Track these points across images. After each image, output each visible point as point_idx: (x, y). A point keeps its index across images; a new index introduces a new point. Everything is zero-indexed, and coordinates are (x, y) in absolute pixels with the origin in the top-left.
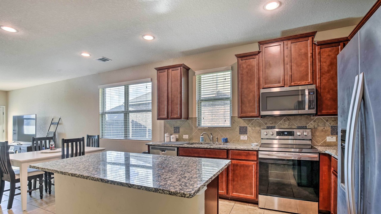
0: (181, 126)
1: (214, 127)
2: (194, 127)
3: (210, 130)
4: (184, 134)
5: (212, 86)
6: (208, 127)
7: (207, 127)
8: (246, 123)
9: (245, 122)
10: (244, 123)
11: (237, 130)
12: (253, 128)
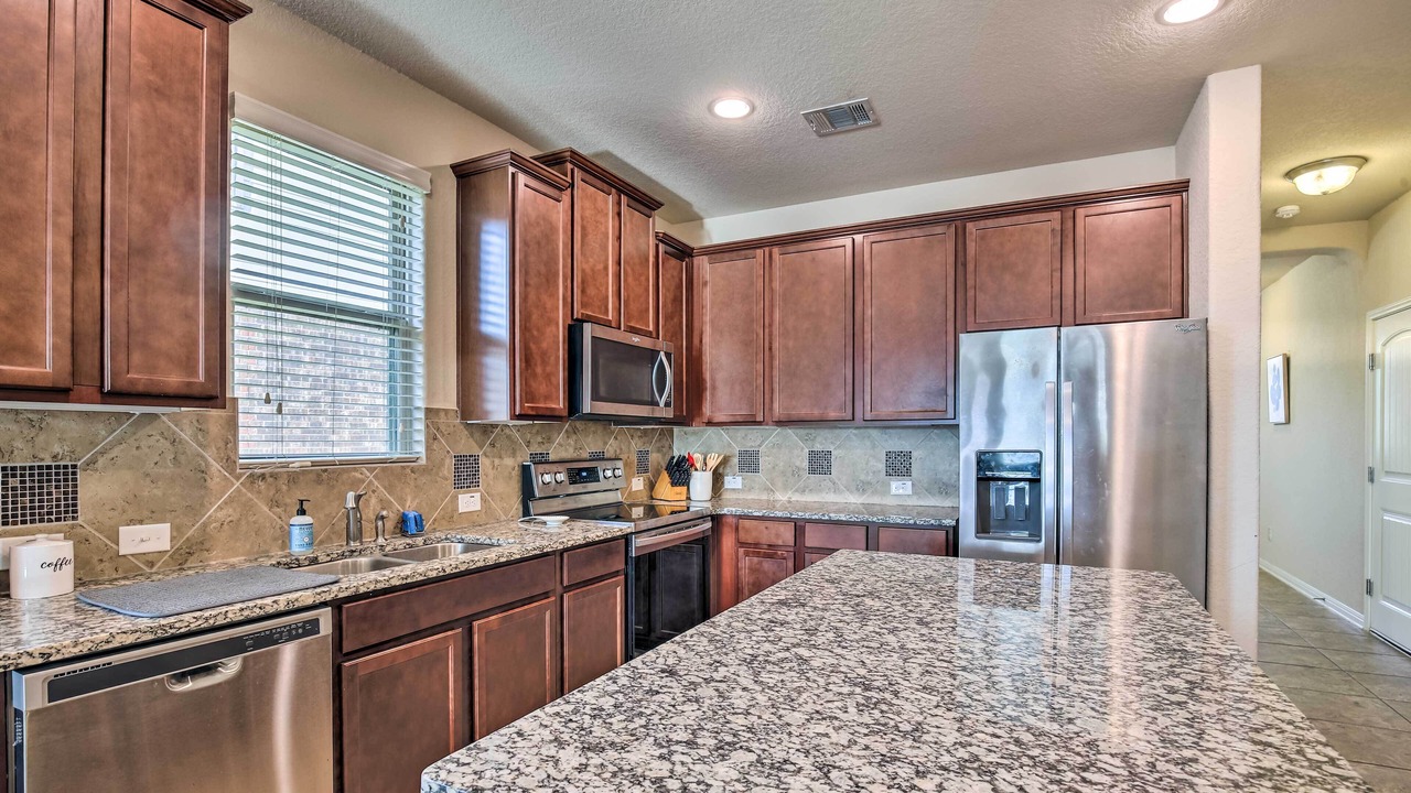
0: (92, 462)
1: (342, 463)
2: (215, 466)
3: (325, 475)
4: (131, 522)
5: (343, 223)
6: (314, 464)
7: (307, 462)
8: (476, 442)
9: (472, 435)
10: (471, 440)
11: (446, 473)
12: (497, 461)
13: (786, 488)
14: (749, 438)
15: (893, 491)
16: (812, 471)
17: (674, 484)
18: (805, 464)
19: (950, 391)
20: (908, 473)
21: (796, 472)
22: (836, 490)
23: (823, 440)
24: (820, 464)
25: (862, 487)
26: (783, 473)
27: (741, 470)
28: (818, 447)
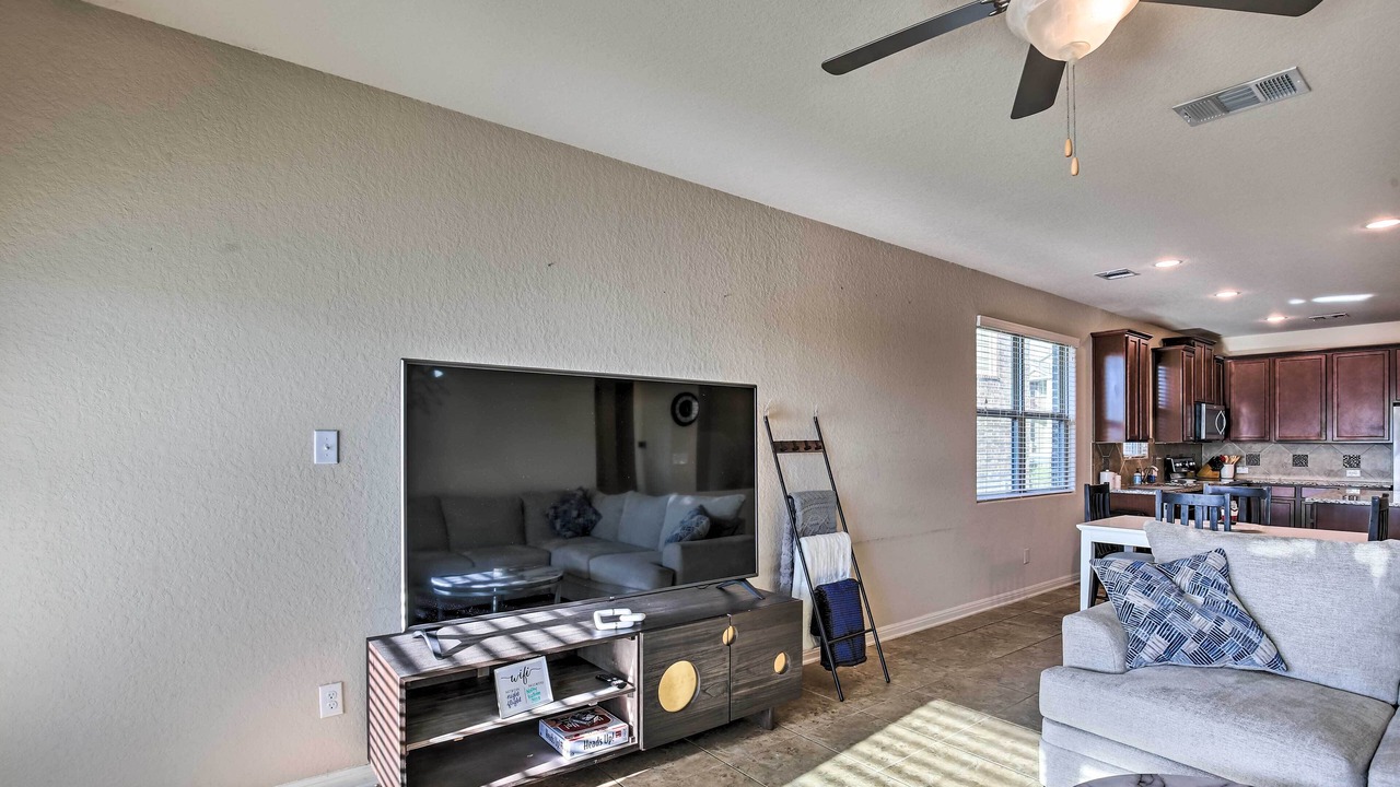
13: (1277, 473)
14: (1256, 448)
15: (1348, 475)
16: (1295, 464)
17: (1213, 470)
18: (1291, 461)
19: (1386, 427)
20: (1358, 465)
21: (1284, 465)
22: (1311, 474)
23: (1301, 450)
24: (1300, 461)
25: (1330, 473)
26: (1276, 466)
27: (1248, 464)
28: (1299, 453)
